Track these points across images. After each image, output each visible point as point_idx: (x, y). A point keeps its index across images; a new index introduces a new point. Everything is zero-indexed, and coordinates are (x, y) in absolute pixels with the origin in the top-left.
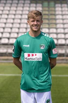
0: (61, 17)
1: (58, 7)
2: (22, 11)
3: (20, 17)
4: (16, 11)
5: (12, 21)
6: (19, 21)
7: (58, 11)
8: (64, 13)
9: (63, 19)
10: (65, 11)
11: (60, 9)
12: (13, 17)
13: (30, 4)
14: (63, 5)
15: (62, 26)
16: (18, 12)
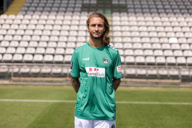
0: (119, 28)
1: (116, 16)
2: (71, 21)
3: (68, 28)
4: (63, 21)
5: (58, 33)
6: (67, 33)
7: (116, 21)
8: (123, 23)
9: (122, 31)
10: (124, 21)
11: (118, 18)
12: (59, 28)
13: (81, 12)
14: (122, 14)
15: (120, 40)
16: (65, 22)
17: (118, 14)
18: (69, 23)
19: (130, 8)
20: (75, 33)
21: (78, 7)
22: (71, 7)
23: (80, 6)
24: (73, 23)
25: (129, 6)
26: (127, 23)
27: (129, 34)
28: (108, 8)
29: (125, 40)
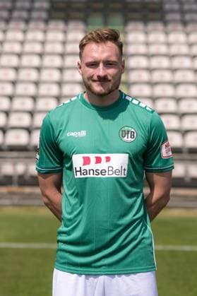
0: (143, 62)
1: (135, 30)
2: (22, 43)
3: (14, 61)
4: (1, 43)
6: (11, 75)
7: (136, 43)
8: (153, 49)
9: (150, 70)
11: (141, 37)
13: (47, 21)
14: (151, 26)
15: (147, 91)
16: (7, 47)
17: (140, 26)
18: (17, 48)
19: (172, 11)
20: (34, 75)
21: (40, 9)
22: (22, 9)
23: (46, 5)
24: (28, 48)
25: (167, 7)
26: (163, 49)
27: (167, 76)
28: (115, 11)
29: (158, 91)
